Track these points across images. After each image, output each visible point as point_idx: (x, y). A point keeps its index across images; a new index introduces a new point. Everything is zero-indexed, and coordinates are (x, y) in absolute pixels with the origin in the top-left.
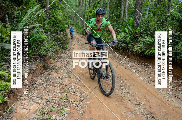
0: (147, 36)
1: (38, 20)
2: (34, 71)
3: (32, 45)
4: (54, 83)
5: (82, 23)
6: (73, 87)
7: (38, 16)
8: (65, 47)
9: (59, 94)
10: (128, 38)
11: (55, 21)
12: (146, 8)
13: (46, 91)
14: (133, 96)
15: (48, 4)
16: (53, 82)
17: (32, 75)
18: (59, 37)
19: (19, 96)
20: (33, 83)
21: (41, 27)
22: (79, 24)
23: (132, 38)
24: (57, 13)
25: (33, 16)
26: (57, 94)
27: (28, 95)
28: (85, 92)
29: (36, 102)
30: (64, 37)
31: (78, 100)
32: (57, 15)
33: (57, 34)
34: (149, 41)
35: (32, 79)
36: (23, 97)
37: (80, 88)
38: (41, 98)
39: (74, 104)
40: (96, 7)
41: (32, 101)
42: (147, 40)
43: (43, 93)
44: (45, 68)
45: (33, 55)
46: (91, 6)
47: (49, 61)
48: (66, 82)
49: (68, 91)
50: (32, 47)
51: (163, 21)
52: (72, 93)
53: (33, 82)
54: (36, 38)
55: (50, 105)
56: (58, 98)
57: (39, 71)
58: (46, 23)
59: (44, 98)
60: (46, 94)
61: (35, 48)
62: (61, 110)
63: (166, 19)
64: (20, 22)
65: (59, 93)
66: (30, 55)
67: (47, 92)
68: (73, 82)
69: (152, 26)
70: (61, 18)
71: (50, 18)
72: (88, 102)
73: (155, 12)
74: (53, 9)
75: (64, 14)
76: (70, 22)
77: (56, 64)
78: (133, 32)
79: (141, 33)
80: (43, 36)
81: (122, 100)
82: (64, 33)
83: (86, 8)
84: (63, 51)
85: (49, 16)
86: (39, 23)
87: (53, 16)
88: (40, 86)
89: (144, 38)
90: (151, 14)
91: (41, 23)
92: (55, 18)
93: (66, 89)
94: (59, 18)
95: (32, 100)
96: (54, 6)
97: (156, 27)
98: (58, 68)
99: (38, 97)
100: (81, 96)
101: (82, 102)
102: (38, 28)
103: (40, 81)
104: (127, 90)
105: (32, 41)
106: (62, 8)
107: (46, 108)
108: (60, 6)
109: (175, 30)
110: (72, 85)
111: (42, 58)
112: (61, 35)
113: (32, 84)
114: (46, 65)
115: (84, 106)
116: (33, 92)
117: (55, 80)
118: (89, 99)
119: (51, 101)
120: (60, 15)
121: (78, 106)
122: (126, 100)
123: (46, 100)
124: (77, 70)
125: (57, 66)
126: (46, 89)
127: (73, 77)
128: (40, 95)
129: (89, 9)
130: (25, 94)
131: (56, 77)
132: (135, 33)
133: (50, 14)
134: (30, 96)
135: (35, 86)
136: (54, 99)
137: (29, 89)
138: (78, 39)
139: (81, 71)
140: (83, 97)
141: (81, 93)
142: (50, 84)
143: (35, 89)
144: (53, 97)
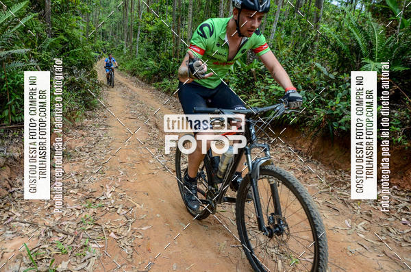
0: (272, 80)
1: (25, 39)
2: (15, 160)
3: (8, 97)
4: (64, 187)
5: (131, 47)
6: (110, 195)
7: (25, 30)
8: (91, 105)
9: (77, 213)
10: (233, 83)
11: (66, 43)
12: (272, 18)
13: (45, 207)
17: (11, 170)
18: (76, 79)
20: (13, 189)
21: (33, 54)
22: (125, 51)
23: (242, 83)
24: (70, 22)
25: (11, 28)
26: (73, 213)
28: (138, 206)
29: (21, 235)
30: (89, 80)
31: (121, 225)
32: (72, 28)
33: (71, 73)
34: (276, 90)
35: (10, 179)
37: (126, 196)
38: (33, 225)
39: (112, 234)
40: (163, 12)
41: (10, 232)
42: (273, 87)
43: (37, 211)
45: (12, 123)
46: (151, 8)
47: (53, 136)
48: (92, 183)
49: (98, 204)
50: (9, 103)
51: (306, 48)
52: (108, 209)
53: (12, 186)
54: (18, 82)
55: (56, 240)
56: (74, 221)
58: (45, 47)
59: (40, 223)
60: (47, 214)
61: (18, 106)
62: (82, 248)
63: (312, 44)
65: (78, 209)
66: (6, 123)
67: (49, 208)
68: (110, 183)
69: (283, 58)
70: (81, 36)
71: (55, 36)
72: (144, 229)
73: (290, 27)
74: (62, 12)
75: (89, 27)
76: (104, 44)
77: (70, 143)
78: (244, 70)
79: (261, 72)
82: (88, 70)
83: (140, 14)
84: (88, 113)
85: (53, 29)
86: (27, 46)
87: (62, 31)
89: (267, 83)
90: (283, 32)
91: (33, 46)
92: (66, 35)
93: (94, 200)
94: (76, 36)
95: (11, 229)
96: (65, 5)
97: (291, 59)
98: (75, 151)
99: (25, 223)
100: (128, 215)
101: (130, 230)
102: (25, 57)
105: (10, 89)
106: (83, 11)
107: (46, 246)
108: (78, 7)
109: (330, 67)
110: (106, 191)
112: (82, 76)
113: (11, 193)
115: (136, 236)
116: (12, 210)
117: (68, 180)
118: (145, 221)
119: (57, 229)
120: (78, 28)
121: (122, 237)
122: (227, 220)
123: (45, 228)
124: (119, 156)
125: (73, 147)
126: (46, 203)
127: (109, 172)
128: (32, 216)
129: (148, 16)
131: (70, 174)
132: (247, 73)
133: (56, 26)
134: (5, 221)
135: (19, 195)
136: (64, 223)
137: (3, 204)
138: (121, 84)
139: (129, 158)
140: (133, 217)
141: (128, 209)
142: (54, 190)
143: (19, 204)
144: (61, 220)
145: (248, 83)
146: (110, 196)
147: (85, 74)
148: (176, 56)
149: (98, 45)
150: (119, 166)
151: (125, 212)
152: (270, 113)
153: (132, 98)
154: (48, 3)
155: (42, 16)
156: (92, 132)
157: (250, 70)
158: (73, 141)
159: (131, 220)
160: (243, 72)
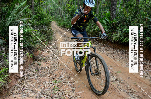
1: (25, 16)
5: (62, 17)
8: (50, 39)
9: (51, 85)
10: (106, 28)
11: (40, 16)
13: (37, 83)
14: (123, 83)
15: (33, 1)
16: (43, 72)
18: (44, 30)
19: (11, 90)
20: (24, 75)
21: (28, 21)
22: (60, 19)
24: (41, 9)
25: (21, 11)
26: (49, 85)
27: (20, 88)
28: (76, 81)
29: (29, 96)
30: (49, 30)
31: (70, 91)
33: (42, 28)
36: (15, 91)
37: (70, 77)
39: (67, 96)
40: (74, 4)
41: (25, 95)
43: (34, 84)
44: (34, 59)
46: (69, 2)
47: (37, 52)
48: (55, 72)
52: (63, 83)
55: (44, 98)
56: (50, 89)
57: (29, 62)
59: (36, 90)
60: (38, 86)
64: (8, 17)
65: (51, 83)
67: (39, 83)
68: (62, 71)
71: (36, 14)
72: (81, 92)
74: (38, 6)
75: (47, 11)
80: (31, 29)
81: (113, 88)
82: (48, 26)
83: (65, 5)
84: (49, 42)
85: (35, 12)
87: (38, 12)
88: (31, 77)
92: (39, 14)
93: (57, 79)
94: (43, 14)
95: (25, 93)
98: (46, 57)
99: (30, 90)
101: (74, 93)
102: (26, 22)
103: (31, 72)
104: (115, 78)
106: (45, 5)
110: (61, 75)
111: (30, 50)
114: (35, 56)
115: (77, 96)
116: (25, 84)
117: (45, 70)
118: (80, 89)
119: (43, 92)
120: (44, 11)
121: (72, 97)
122: (117, 88)
123: (38, 93)
124: (64, 59)
125: (45, 56)
126: (37, 80)
127: (61, 66)
128: (32, 87)
129: (68, 5)
130: (17, 87)
131: (45, 67)
132: (112, 24)
133: (35, 10)
134: (22, 89)
135: (27, 77)
136: (46, 90)
137: (21, 81)
138: (60, 31)
139: (68, 60)
140: (74, 87)
141: (72, 83)
142: (40, 75)
143: (27, 81)
144: (44, 89)
145: (112, 28)
146: (63, 77)
147: (47, 27)
150: (65, 63)
152: (124, 40)
153: (65, 36)
154: (33, 3)
155: (31, 8)
156: (52, 49)
157: (113, 23)
158: (45, 54)
159: (74, 88)
160: (110, 24)
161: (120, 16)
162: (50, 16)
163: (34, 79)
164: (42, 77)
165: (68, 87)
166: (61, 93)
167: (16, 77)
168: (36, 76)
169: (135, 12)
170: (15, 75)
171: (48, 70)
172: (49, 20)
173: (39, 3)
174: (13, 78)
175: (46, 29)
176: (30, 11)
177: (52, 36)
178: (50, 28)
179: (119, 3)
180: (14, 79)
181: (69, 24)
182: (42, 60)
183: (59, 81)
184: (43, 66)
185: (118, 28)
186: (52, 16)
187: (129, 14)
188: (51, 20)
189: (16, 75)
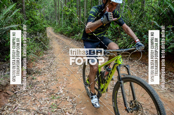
1: (15, 21)
4: (40, 89)
5: (59, 22)
8: (46, 48)
9: (48, 102)
10: (109, 34)
11: (33, 22)
13: (32, 100)
15: (24, 4)
16: (39, 87)
18: (39, 37)
20: (16, 92)
22: (57, 24)
23: (113, 34)
24: (33, 13)
25: (10, 16)
26: (46, 102)
27: (11, 108)
28: (77, 96)
30: (44, 37)
31: (70, 107)
33: (36, 35)
35: (14, 86)
36: (5, 112)
38: (28, 110)
39: (67, 113)
40: (72, 6)
43: (29, 102)
46: (67, 5)
47: (31, 64)
48: (53, 86)
52: (62, 99)
53: (15, 90)
56: (47, 106)
59: (31, 109)
60: (33, 104)
65: (48, 100)
67: (34, 100)
68: (61, 85)
71: (28, 19)
72: (83, 109)
74: (30, 9)
75: (41, 15)
81: (119, 102)
82: (43, 33)
83: (62, 8)
84: (45, 52)
85: (27, 16)
86: (16, 24)
87: (31, 17)
88: (24, 94)
91: (19, 24)
92: (32, 19)
93: (55, 95)
94: (37, 18)
95: (17, 113)
98: (42, 70)
99: (23, 109)
101: (75, 110)
110: (60, 90)
113: (15, 94)
114: (29, 69)
115: (79, 113)
116: (17, 103)
117: (41, 85)
118: (82, 105)
120: (37, 15)
121: (72, 114)
123: (33, 112)
124: (62, 71)
125: (40, 68)
126: (32, 97)
127: (59, 79)
128: (25, 106)
129: (66, 8)
130: (8, 107)
131: (41, 82)
132: (115, 29)
133: (27, 15)
134: (14, 109)
135: (19, 94)
136: (42, 108)
137: (12, 100)
138: (57, 38)
139: (67, 72)
140: (75, 102)
141: (72, 98)
142: (35, 90)
143: (19, 99)
144: (41, 107)
145: (116, 33)
146: (62, 92)
147: (42, 35)
148: (80, 24)
149: (45, 22)
150: (63, 76)
151: (71, 100)
153: (63, 44)
154: (24, 5)
155: (21, 11)
156: (48, 60)
157: (117, 28)
158: (40, 66)
159: (75, 104)
160: (114, 29)
161: (124, 20)
162: (45, 21)
163: (28, 96)
164: (37, 93)
165: (69, 104)
166: (60, 111)
167: (6, 95)
168: (30, 92)
169: (141, 15)
170: (4, 93)
171: (44, 85)
172: (44, 26)
173: (32, 6)
174: (3, 96)
175: (41, 36)
176: (20, 16)
177: (48, 44)
178: (46, 35)
179: (124, 5)
180: (3, 98)
181: (67, 30)
182: (37, 73)
183: (57, 97)
184: (38, 81)
185: (122, 33)
186: (48, 21)
187: (135, 17)
188: (46, 26)
189: (6, 92)
